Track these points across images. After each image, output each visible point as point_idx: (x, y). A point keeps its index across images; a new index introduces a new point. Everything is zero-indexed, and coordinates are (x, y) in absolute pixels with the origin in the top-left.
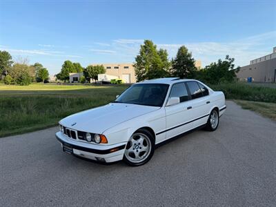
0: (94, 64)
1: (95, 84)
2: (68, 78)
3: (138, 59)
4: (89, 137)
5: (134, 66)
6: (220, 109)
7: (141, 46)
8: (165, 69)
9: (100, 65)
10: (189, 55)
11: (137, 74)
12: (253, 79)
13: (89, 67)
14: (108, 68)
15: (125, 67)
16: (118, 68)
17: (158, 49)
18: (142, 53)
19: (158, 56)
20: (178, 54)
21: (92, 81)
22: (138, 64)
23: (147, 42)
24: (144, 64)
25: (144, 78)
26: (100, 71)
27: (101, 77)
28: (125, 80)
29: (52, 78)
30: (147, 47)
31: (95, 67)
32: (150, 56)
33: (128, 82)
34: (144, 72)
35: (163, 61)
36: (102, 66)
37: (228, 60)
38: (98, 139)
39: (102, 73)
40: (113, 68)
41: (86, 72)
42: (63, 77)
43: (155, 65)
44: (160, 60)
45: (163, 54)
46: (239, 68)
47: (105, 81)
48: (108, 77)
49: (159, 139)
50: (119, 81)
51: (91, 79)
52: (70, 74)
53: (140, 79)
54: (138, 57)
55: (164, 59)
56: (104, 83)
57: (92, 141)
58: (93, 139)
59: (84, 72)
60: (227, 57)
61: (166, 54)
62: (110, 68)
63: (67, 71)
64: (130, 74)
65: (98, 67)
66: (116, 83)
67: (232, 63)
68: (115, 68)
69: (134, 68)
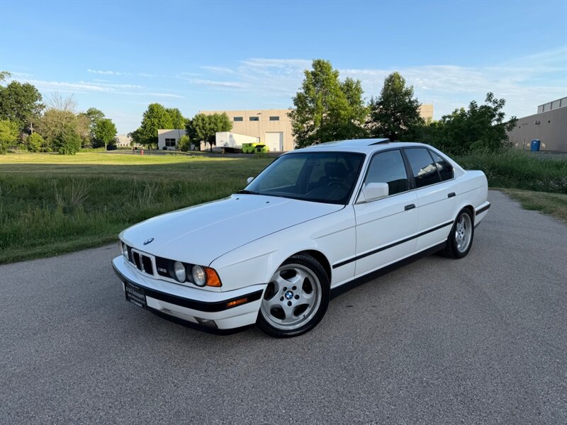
0: (208, 111)
1: (211, 153)
2: (155, 140)
3: (299, 100)
4: (180, 272)
5: (290, 115)
6: (476, 209)
7: (307, 73)
8: (357, 123)
9: (220, 113)
10: (408, 93)
11: (296, 132)
12: (543, 145)
13: (197, 118)
14: (236, 119)
15: (272, 119)
16: (256, 119)
17: (342, 79)
18: (307, 88)
19: (341, 93)
20: (386, 89)
21: (205, 146)
22: (299, 112)
23: (318, 64)
24: (312, 111)
25: (311, 140)
26: (220, 125)
27: (222, 139)
28: (272, 145)
29: (123, 139)
30: (319, 75)
31: (210, 117)
32: (325, 94)
33: (278, 150)
34: (312, 128)
35: (352, 104)
36: (224, 116)
37: (490, 105)
38: (200, 276)
39: (224, 129)
40: (246, 119)
41: (191, 128)
42: (145, 137)
43: (334, 112)
44: (346, 102)
45: (351, 90)
46: (513, 121)
47: (230, 146)
48: (236, 139)
49: (339, 278)
50: (260, 147)
51: (202, 144)
52: (160, 132)
53: (302, 142)
54: (299, 96)
55: (354, 101)
56: (229, 151)
57: (187, 280)
58: (189, 277)
59: (187, 127)
60: (490, 96)
61: (359, 90)
62: (240, 119)
63: (153, 124)
64: (282, 133)
65: (216, 117)
66: (253, 152)
67: (500, 111)
68: (252, 119)
69: (291, 119)
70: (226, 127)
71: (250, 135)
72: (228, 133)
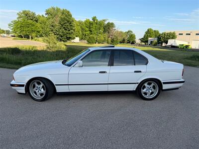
0: (167, 31)
1: (165, 47)
2: (147, 41)
9: (172, 32)
14: (180, 34)
15: (197, 34)
16: (190, 34)
21: (164, 45)
26: (171, 36)
27: (171, 42)
31: (168, 33)
36: (174, 33)
39: (173, 38)
40: (184, 34)
41: (159, 38)
42: (144, 40)
47: (173, 45)
48: (177, 42)
50: (187, 46)
51: (163, 43)
52: (149, 39)
56: (173, 47)
62: (182, 34)
63: (148, 36)
65: (170, 33)
66: (183, 48)
68: (187, 34)
70: (173, 36)
71: (185, 41)
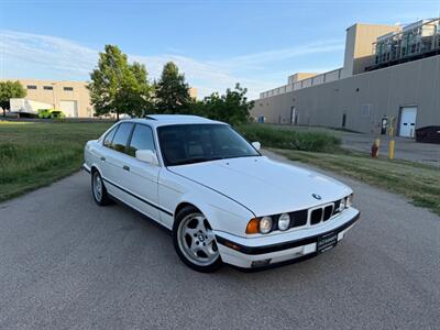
1: (3, 117)
3: (95, 76)
5: (88, 87)
8: (144, 97)
11: (93, 102)
14: (29, 87)
15: (66, 89)
16: (51, 88)
17: (130, 62)
18: (102, 67)
23: (109, 48)
24: (108, 86)
25: (107, 110)
26: (13, 91)
27: (16, 105)
28: (67, 111)
30: (111, 57)
32: (118, 73)
33: (73, 116)
34: (107, 99)
35: (140, 82)
36: (17, 84)
37: (238, 91)
39: (18, 96)
40: (40, 88)
43: (126, 88)
44: (136, 81)
45: (138, 71)
46: (252, 102)
48: (34, 104)
50: (56, 113)
54: (96, 73)
55: (141, 78)
60: (238, 85)
61: (145, 73)
62: (35, 88)
64: (76, 102)
66: (49, 117)
67: (244, 96)
68: (45, 88)
69: (88, 91)
70: (20, 94)
72: (23, 100)
